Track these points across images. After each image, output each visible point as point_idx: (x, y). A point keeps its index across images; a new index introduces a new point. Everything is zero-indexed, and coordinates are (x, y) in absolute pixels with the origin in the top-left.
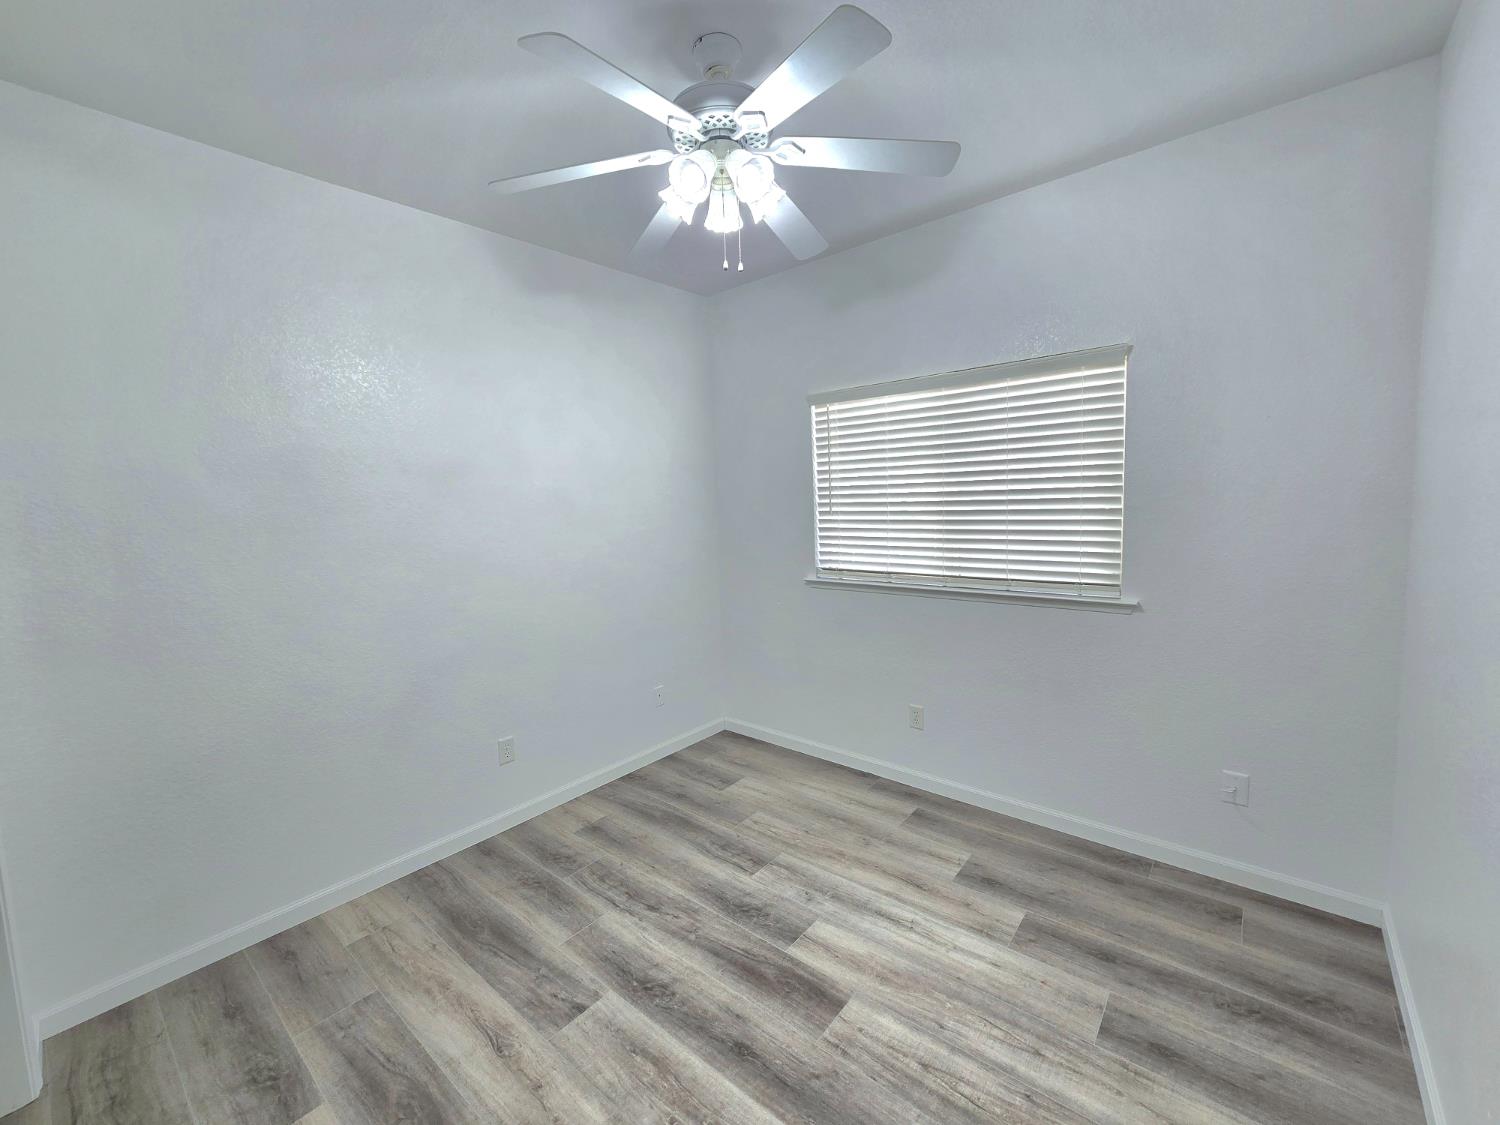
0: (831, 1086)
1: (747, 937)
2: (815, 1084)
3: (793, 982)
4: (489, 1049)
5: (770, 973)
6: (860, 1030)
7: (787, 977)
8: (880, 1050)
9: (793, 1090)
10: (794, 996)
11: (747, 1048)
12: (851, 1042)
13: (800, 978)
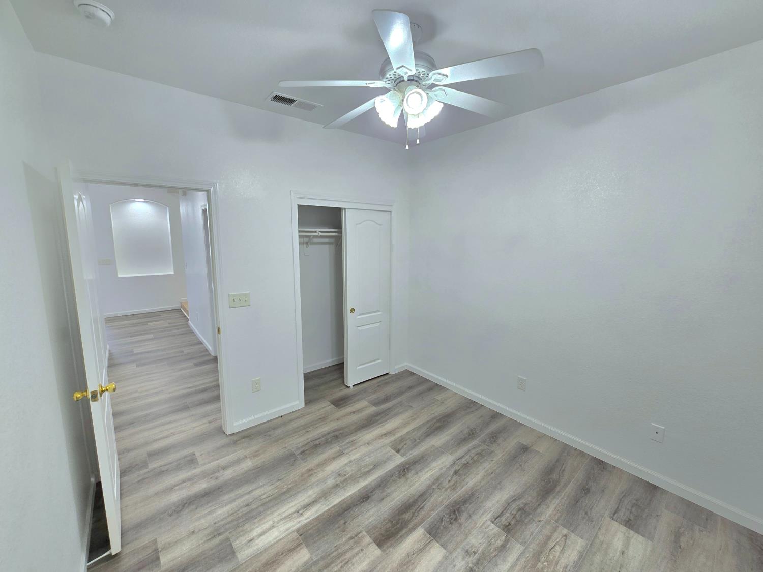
0: (339, 527)
1: (433, 510)
2: (342, 522)
3: (398, 526)
4: (385, 432)
5: (407, 516)
6: (362, 550)
7: (402, 523)
8: (348, 556)
9: (342, 513)
10: (389, 525)
11: (366, 500)
12: (357, 543)
13: (401, 529)
